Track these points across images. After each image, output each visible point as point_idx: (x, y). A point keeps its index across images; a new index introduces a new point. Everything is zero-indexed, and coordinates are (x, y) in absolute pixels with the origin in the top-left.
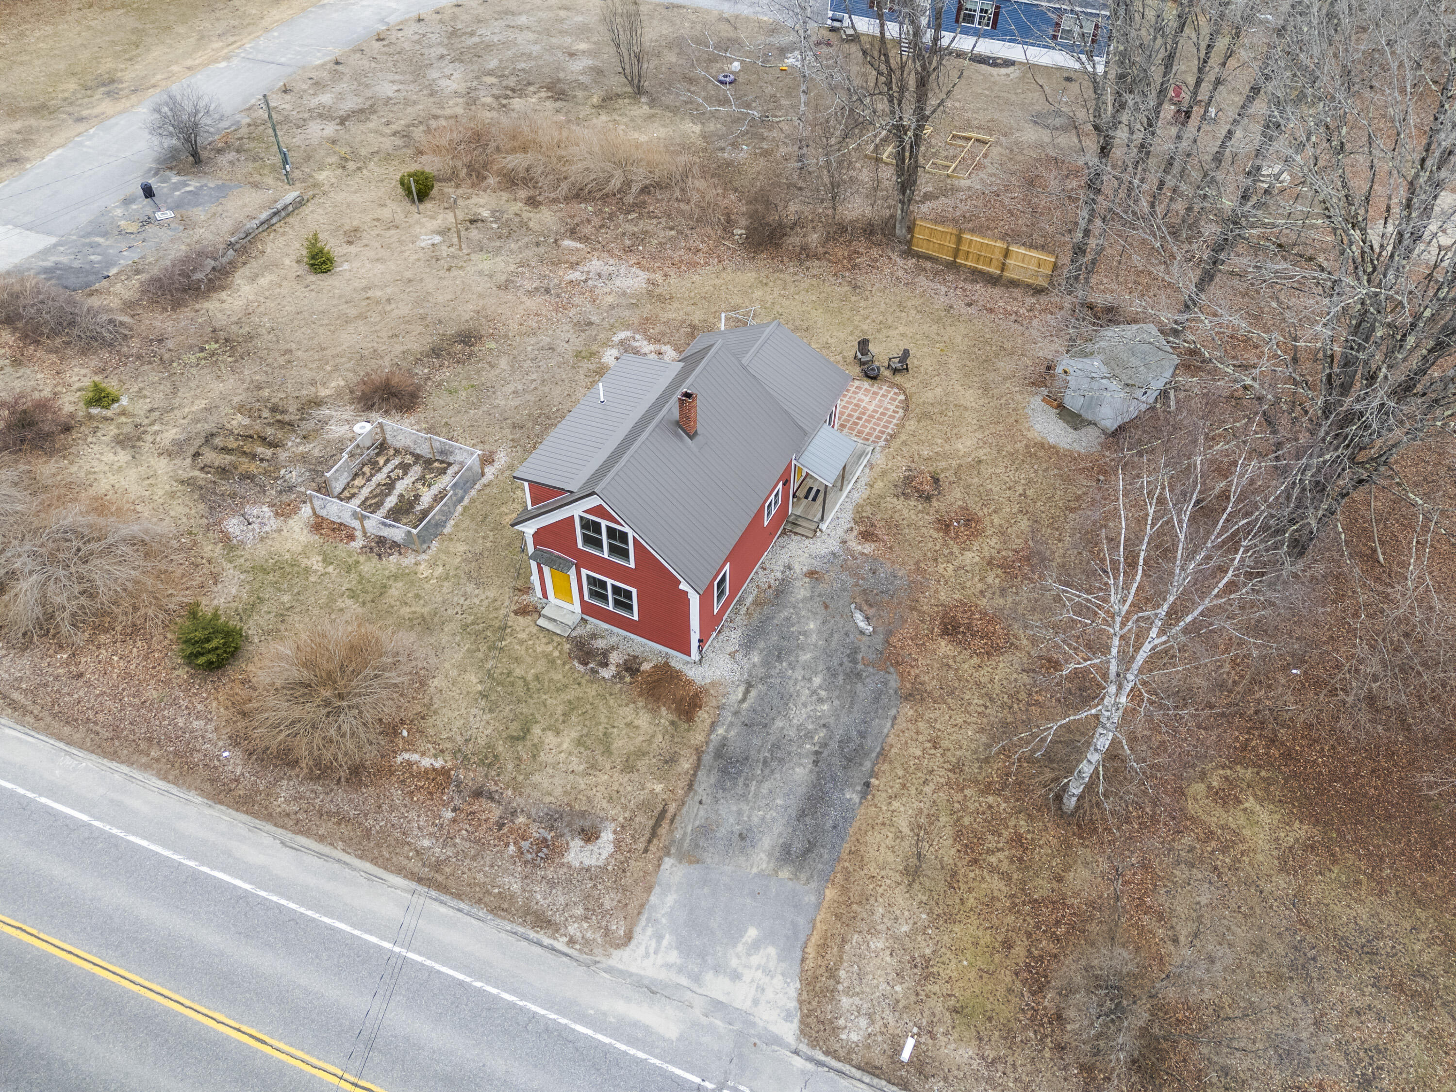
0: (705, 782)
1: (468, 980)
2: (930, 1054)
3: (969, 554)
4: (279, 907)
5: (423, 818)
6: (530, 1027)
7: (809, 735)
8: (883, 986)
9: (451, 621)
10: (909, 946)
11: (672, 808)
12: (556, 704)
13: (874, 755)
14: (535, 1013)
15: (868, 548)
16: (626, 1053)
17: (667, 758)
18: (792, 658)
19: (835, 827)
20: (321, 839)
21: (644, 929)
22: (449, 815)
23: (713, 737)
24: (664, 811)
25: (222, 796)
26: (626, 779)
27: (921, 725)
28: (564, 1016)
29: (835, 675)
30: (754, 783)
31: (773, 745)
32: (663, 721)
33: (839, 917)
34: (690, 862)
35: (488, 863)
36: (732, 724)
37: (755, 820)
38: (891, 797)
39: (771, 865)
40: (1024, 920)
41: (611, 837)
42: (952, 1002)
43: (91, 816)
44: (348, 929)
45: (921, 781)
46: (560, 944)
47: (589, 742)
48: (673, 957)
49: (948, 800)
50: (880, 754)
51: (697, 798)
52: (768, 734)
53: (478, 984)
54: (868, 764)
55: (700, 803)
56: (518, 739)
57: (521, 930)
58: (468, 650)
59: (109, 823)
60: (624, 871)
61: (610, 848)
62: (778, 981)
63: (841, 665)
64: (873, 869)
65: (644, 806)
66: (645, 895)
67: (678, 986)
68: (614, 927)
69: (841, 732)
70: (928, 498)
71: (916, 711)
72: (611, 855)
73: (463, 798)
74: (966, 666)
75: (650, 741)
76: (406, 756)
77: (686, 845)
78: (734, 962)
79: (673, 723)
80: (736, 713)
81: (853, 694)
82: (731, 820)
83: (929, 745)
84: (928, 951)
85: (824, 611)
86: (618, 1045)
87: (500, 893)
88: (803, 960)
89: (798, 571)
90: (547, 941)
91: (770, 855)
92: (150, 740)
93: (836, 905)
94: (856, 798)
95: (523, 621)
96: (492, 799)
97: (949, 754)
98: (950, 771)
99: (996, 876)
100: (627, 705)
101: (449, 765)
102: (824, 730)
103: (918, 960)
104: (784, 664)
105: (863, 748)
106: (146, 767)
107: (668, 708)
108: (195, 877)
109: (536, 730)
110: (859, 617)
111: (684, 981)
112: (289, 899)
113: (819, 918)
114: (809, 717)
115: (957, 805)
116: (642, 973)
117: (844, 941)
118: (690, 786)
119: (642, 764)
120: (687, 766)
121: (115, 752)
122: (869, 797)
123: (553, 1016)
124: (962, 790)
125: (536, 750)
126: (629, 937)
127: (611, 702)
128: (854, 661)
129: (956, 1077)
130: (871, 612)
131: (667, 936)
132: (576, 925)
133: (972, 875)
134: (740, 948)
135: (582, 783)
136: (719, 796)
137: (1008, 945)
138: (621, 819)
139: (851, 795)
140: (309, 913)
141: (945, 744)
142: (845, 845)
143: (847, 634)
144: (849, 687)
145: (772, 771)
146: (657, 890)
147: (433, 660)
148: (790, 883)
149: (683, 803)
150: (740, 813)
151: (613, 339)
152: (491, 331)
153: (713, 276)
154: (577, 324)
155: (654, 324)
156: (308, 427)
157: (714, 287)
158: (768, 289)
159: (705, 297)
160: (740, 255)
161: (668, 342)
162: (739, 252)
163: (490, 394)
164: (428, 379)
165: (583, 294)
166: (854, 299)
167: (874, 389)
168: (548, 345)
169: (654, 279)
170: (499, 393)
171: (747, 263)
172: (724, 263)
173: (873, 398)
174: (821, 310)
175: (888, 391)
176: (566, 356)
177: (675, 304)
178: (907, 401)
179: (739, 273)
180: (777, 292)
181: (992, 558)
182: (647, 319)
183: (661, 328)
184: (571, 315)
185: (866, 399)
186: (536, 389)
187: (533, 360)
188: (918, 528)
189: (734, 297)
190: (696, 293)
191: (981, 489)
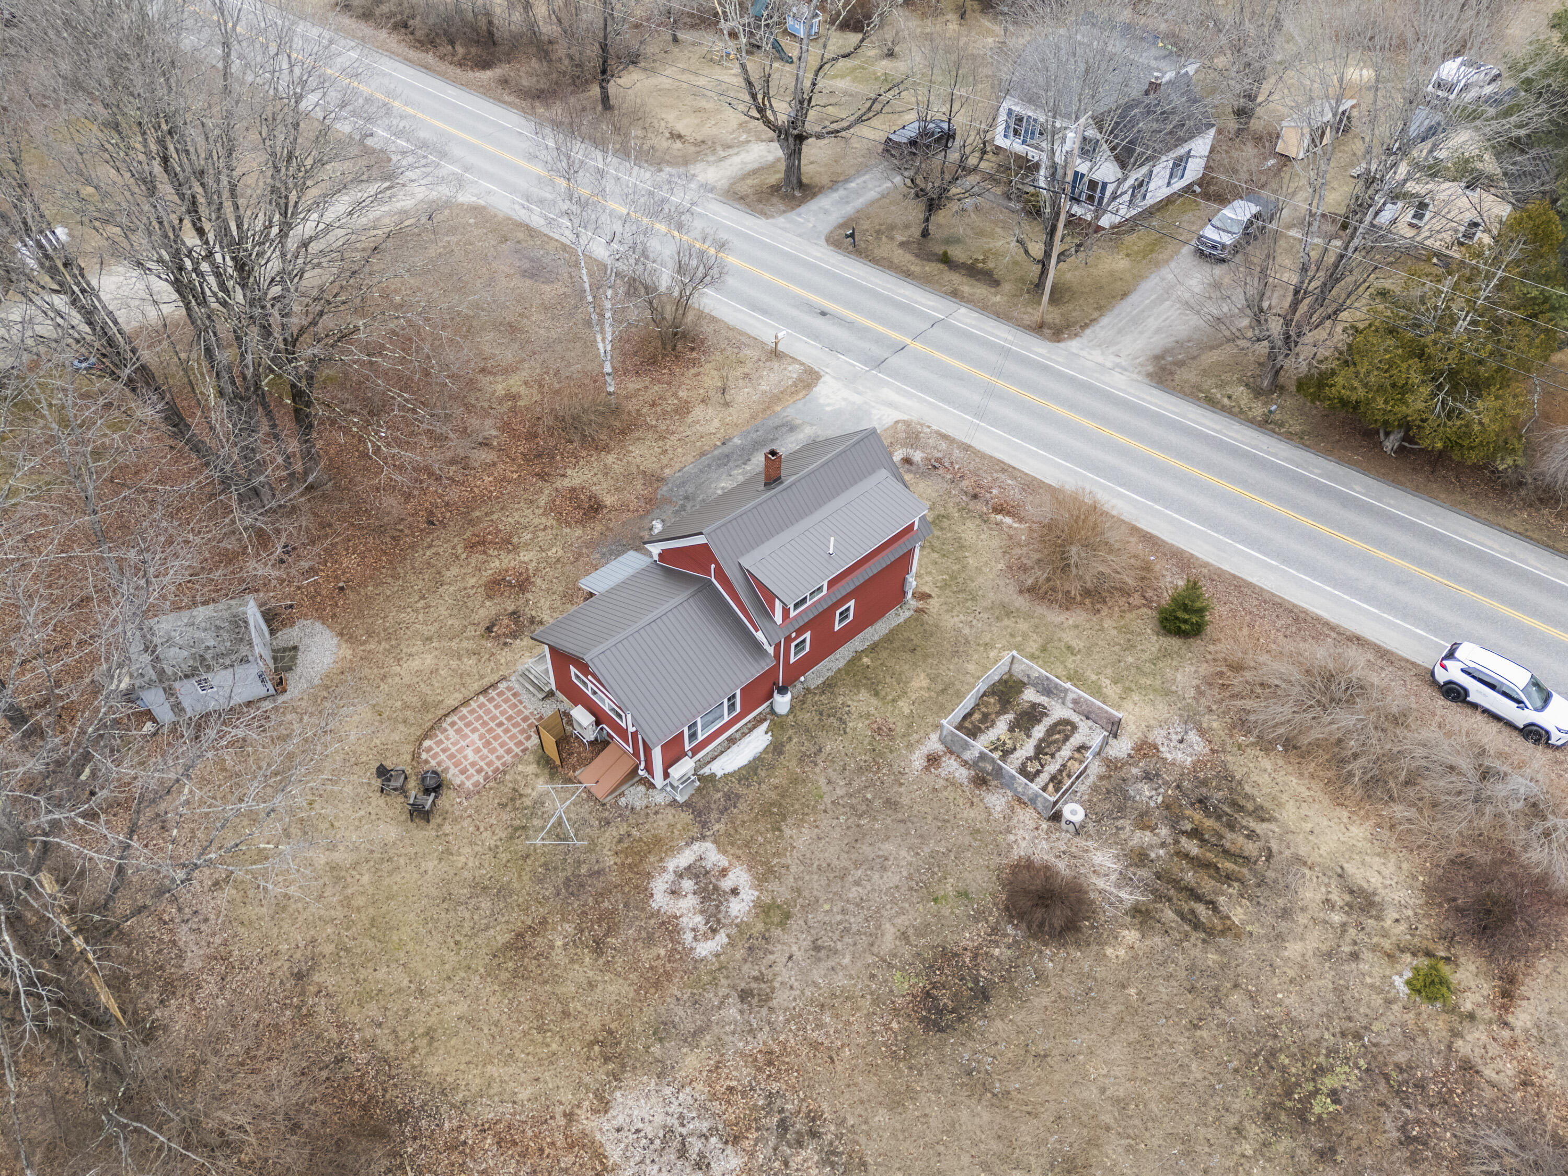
3: (526, 559)
5: (1011, 493)
9: (985, 608)
10: (749, 385)
13: (709, 456)
19: (757, 431)
21: (888, 422)
22: (994, 491)
25: (1149, 536)
27: (665, 462)
33: (779, 399)
35: (972, 465)
38: (715, 434)
39: (803, 427)
41: (894, 457)
45: (689, 437)
50: (704, 455)
54: (716, 452)
58: (972, 582)
60: (891, 443)
61: (896, 453)
63: (693, 507)
64: (748, 411)
67: (876, 403)
68: (904, 427)
70: (514, 613)
71: (662, 471)
72: (896, 450)
73: (985, 497)
74: (605, 486)
76: (1022, 526)
78: (843, 403)
81: (698, 488)
83: (669, 452)
87: (967, 452)
88: (806, 394)
90: (943, 430)
91: (802, 431)
93: (778, 404)
94: (735, 440)
95: (926, 589)
96: (966, 492)
97: (660, 445)
98: (667, 438)
99: (680, 396)
101: (993, 516)
102: (733, 473)
105: (713, 460)
111: (873, 404)
116: (892, 410)
122: (726, 438)
126: (896, 422)
128: (683, 505)
131: (876, 416)
132: (925, 431)
133: (693, 399)
134: (838, 406)
141: (658, 450)
147: (1001, 583)
151: (726, 940)
152: (895, 1025)
153: (496, 1088)
154: (765, 999)
155: (651, 968)
156: (1144, 873)
157: (511, 1056)
158: (433, 1020)
159: (541, 1030)
160: (415, 1138)
161: (652, 916)
162: (410, 1150)
163: (916, 876)
164: (994, 930)
165: (730, 1089)
166: (328, 949)
167: (448, 763)
168: (819, 960)
169: (595, 1111)
170: (905, 874)
171: (417, 1103)
172: (455, 1123)
173: (460, 751)
174: (395, 938)
175: (435, 756)
176: (801, 922)
177: (595, 1022)
178: (426, 736)
179: (449, 1079)
180: (425, 1008)
181: (509, 552)
182: (657, 985)
183: (646, 956)
184: (767, 1029)
185: (469, 752)
186: (857, 865)
187: (847, 930)
188: (548, 590)
189: (496, 1016)
190: (548, 1045)
191: (455, 612)
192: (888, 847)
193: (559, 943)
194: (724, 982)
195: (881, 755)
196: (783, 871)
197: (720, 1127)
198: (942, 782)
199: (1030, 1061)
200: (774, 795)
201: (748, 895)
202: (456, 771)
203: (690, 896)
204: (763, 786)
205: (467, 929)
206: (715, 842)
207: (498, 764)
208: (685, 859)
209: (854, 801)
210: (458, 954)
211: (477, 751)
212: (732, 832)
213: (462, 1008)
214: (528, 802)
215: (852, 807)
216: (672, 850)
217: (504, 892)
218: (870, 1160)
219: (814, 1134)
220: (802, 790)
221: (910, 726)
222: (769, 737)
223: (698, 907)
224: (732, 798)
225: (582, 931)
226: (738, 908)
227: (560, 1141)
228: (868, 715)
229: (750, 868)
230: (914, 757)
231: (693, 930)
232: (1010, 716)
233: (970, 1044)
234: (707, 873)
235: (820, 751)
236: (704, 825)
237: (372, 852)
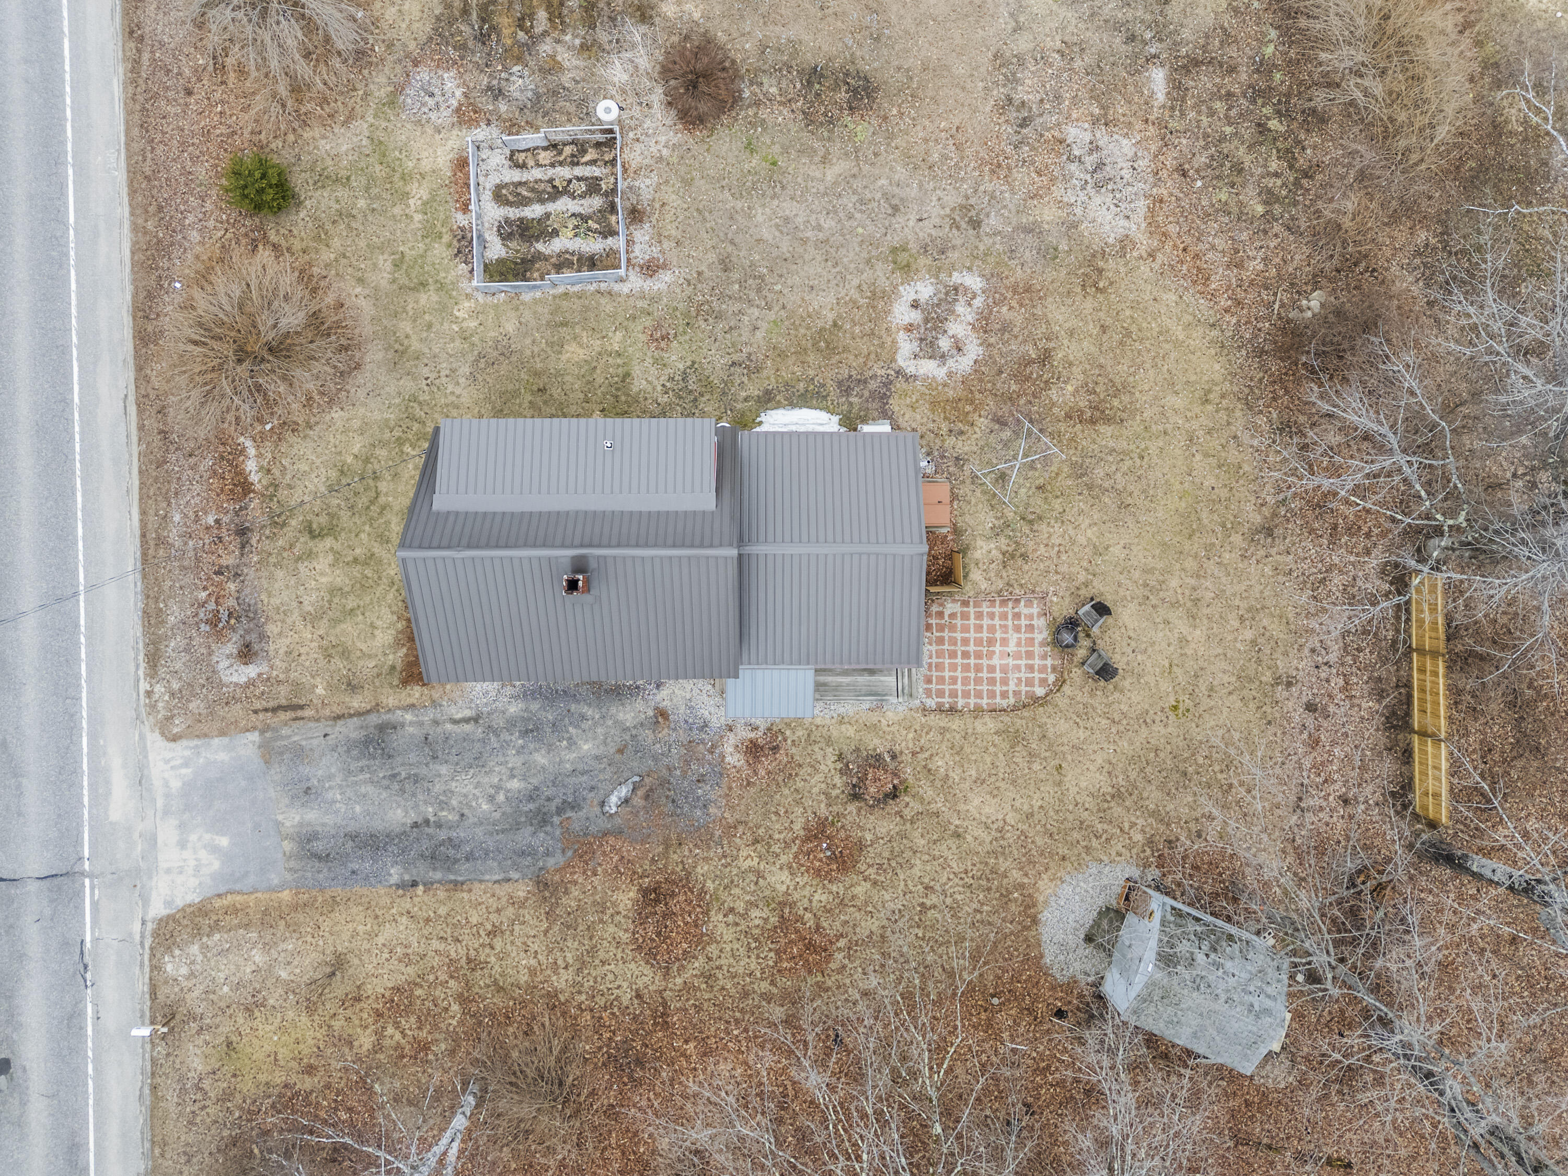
0: (350, 730)
1: (83, 629)
2: (183, 1035)
3: (785, 876)
4: (72, 438)
5: (197, 500)
6: (68, 701)
7: (443, 805)
8: (222, 975)
9: (415, 379)
10: (269, 984)
11: (307, 713)
12: (364, 543)
13: (452, 877)
14: (80, 698)
15: (734, 759)
16: (82, 788)
17: (353, 683)
18: (532, 746)
19: (353, 872)
20: (141, 428)
21: (187, 747)
22: (211, 520)
23: (399, 712)
24: (301, 707)
25: (141, 314)
26: (316, 656)
27: (510, 912)
28: (89, 723)
29: (531, 798)
30: (368, 776)
31: (415, 775)
32: (391, 657)
33: (266, 913)
34: (263, 756)
35: (182, 583)
36: (421, 724)
37: (329, 795)
38: (409, 912)
39: (292, 830)
40: (341, 1078)
41: (253, 675)
42: (234, 1039)
43: (75, 222)
44: (79, 506)
45: (442, 934)
46: (144, 686)
47: (336, 600)
48: (175, 784)
49: (433, 967)
50: (456, 883)
51: (328, 730)
52: (427, 765)
53: (83, 639)
54: (438, 875)
55: (325, 735)
56: (311, 532)
57: (141, 645)
58: (387, 420)
59: (76, 244)
60: (227, 703)
61: (243, 680)
62: (193, 882)
63: (549, 799)
64: (326, 926)
65: (297, 687)
66: (216, 733)
67: (154, 800)
68: (177, 722)
69: (462, 835)
70: (855, 797)
71: (527, 899)
72: (236, 684)
73: (232, 521)
74: (612, 929)
75: (364, 655)
76: (248, 443)
77: (278, 743)
78: (193, 837)
79: (393, 668)
80: (436, 722)
81: (517, 826)
82: (320, 773)
83: (489, 927)
84: (271, 1002)
85: (612, 751)
86: (85, 778)
87: (161, 610)
88: (219, 896)
89: (658, 698)
90: (141, 673)
91: (301, 824)
92: (160, 209)
93: (276, 905)
94: (395, 879)
96: (243, 547)
97: (487, 950)
98: (468, 958)
99: (374, 1038)
100: (393, 613)
101: (258, 487)
102: (457, 818)
103: (260, 996)
104: (520, 741)
105: (454, 864)
106: (135, 228)
107: (406, 655)
108: (65, 351)
109: (329, 542)
110: (624, 791)
111: (160, 803)
112: (82, 440)
113: (259, 895)
114: (465, 796)
115: (431, 978)
116: (151, 765)
117: (247, 926)
118: (338, 717)
119: (338, 663)
120: (356, 705)
121: (135, 192)
122: (401, 892)
123: (84, 714)
124: (452, 977)
125: (310, 555)
126: (175, 739)
127: (390, 596)
128: (559, 811)
129: (174, 1062)
130: (638, 801)
131: (190, 770)
132: (163, 690)
133: (365, 1016)
134: (207, 837)
135: (296, 616)
136: (339, 749)
137: (310, 1070)
138: (275, 673)
139: (395, 874)
140: (78, 465)
141: (498, 943)
142: (339, 889)
143: (592, 789)
144: (523, 819)
145: (387, 787)
146: (225, 740)
148: (280, 855)
149: (318, 720)
150: (330, 777)
151: (955, 274)
152: (895, 112)
153: (1188, 318)
154: (965, 208)
155: (1021, 305)
156: (602, 36)
157: (1160, 333)
158: (1197, 409)
159: (1128, 334)
160: (1259, 330)
161: (990, 345)
162: (1267, 325)
163: (770, 192)
164: (757, 104)
165: (1039, 174)
166: (1237, 539)
167: (1037, 650)
168: (902, 199)
169: (1134, 244)
170: (776, 202)
171: (1244, 352)
172: (1227, 317)
173: (1018, 656)
174: (1183, 505)
175: (1043, 669)
176: (889, 237)
177: (1089, 304)
178: (1036, 701)
179: (1213, 352)
180: (1195, 425)
181: (792, 905)
182: (1028, 289)
183: (1018, 318)
184: (982, 188)
185: (1012, 648)
186: (804, 241)
187: (862, 202)
188: (798, 802)
189: (1151, 372)
190: (1132, 317)
191: (908, 854)
192: (767, 233)
193: (1070, 388)
194: (982, 247)
195: (686, 314)
196: (865, 287)
197: (1065, 157)
198: (666, 245)
199: (830, 11)
200: (811, 358)
201: (908, 293)
202: (1036, 635)
203: (950, 333)
204: (811, 373)
205: (1128, 463)
206: (893, 360)
207: (997, 610)
208: (928, 368)
209: (753, 295)
210: (1147, 448)
211: (1004, 642)
212: (873, 356)
213: (1172, 400)
214: (1003, 541)
215: (759, 290)
216: (930, 383)
217: (1080, 471)
218: (990, 55)
219: (1010, 100)
220: (783, 343)
221: (634, 318)
222: (762, 418)
223: (951, 318)
224: (845, 388)
225: (1046, 382)
226: (925, 290)
227: (1168, 247)
228: (656, 361)
229: (889, 312)
230: (663, 287)
231: (970, 305)
232: (540, 246)
233: (858, 53)
234: (921, 340)
235: (734, 364)
236: (888, 384)
237: (1154, 607)
